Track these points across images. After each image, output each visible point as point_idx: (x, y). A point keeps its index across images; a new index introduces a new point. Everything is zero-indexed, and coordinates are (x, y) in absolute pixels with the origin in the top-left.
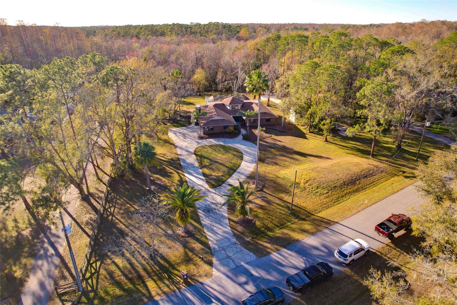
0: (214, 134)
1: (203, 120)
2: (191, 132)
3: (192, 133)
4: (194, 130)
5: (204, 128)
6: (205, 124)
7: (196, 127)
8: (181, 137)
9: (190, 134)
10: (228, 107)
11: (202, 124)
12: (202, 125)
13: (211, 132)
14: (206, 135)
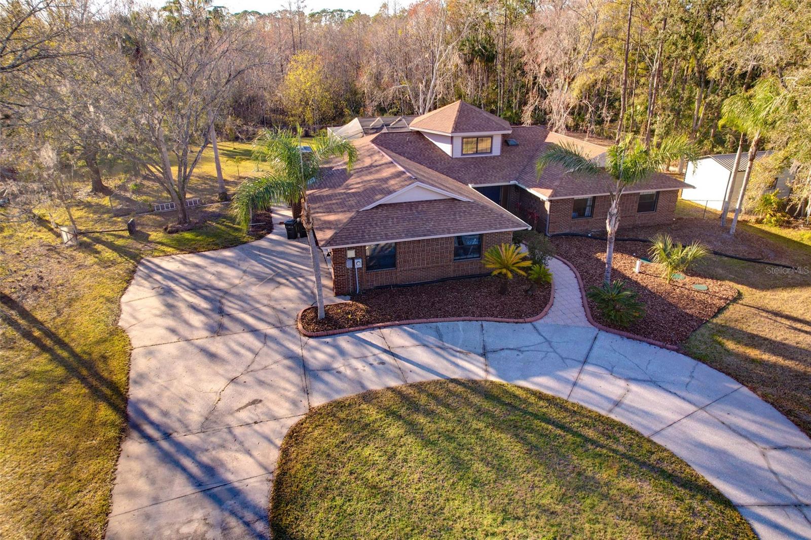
0: (403, 288)
1: (330, 211)
2: (261, 279)
3: (268, 289)
4: (283, 264)
5: (338, 258)
6: (343, 234)
7: (294, 247)
8: (196, 320)
9: (256, 291)
10: (446, 148)
11: (329, 234)
12: (324, 235)
13: (383, 277)
14: (354, 297)
